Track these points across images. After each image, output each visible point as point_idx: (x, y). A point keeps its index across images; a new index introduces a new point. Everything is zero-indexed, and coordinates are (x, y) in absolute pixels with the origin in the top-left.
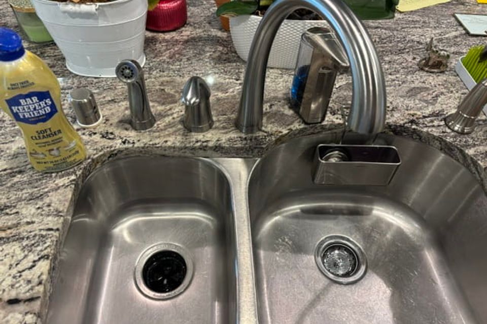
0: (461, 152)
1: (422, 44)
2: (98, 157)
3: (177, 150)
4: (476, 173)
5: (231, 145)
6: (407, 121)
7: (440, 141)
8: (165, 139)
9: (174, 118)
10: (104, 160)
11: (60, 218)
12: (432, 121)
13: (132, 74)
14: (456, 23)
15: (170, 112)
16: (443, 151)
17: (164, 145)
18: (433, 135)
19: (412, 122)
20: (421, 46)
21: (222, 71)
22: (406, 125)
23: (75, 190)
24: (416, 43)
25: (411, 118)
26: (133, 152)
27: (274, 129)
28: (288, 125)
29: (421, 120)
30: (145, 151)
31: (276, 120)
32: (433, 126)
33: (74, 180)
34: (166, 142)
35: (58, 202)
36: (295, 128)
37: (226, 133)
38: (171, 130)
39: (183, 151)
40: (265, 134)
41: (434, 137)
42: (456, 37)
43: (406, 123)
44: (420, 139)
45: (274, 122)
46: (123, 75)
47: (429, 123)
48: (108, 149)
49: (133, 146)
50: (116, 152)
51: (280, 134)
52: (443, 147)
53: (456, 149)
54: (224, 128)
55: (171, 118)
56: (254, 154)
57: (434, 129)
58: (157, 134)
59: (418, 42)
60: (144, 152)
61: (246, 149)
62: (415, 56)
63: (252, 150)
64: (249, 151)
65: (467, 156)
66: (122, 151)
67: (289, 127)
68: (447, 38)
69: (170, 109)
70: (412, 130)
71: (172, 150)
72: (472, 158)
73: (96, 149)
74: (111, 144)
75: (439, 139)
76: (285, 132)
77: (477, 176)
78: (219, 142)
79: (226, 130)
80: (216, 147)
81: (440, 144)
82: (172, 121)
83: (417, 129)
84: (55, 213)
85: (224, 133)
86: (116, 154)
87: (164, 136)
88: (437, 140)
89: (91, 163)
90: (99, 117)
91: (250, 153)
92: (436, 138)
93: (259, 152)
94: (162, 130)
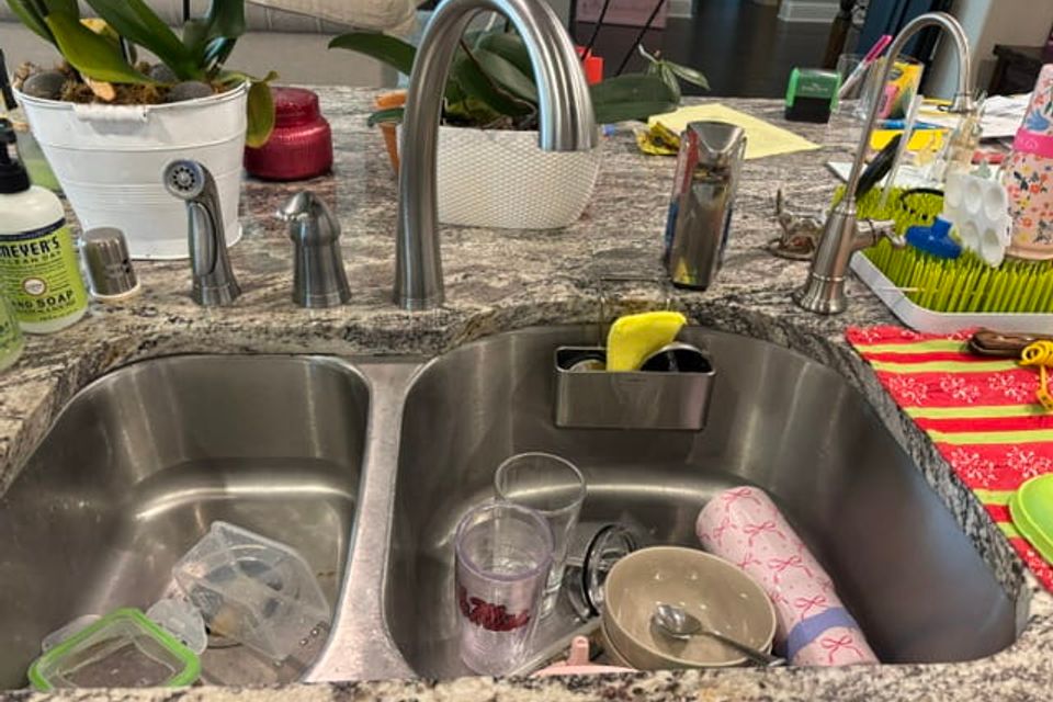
0: (821, 340)
1: (761, 199)
2: (117, 341)
3: (273, 336)
4: (852, 375)
5: (378, 326)
6: (721, 296)
7: (782, 327)
8: (251, 317)
9: (275, 290)
10: (129, 351)
11: (15, 423)
12: (768, 297)
13: (193, 181)
14: (828, 173)
15: (270, 282)
16: (792, 348)
17: (251, 324)
18: (768, 316)
19: (730, 298)
20: (759, 202)
21: (383, 230)
22: (717, 303)
23: (57, 387)
24: (750, 199)
25: (730, 293)
26: (188, 340)
27: (466, 305)
28: (495, 301)
29: (747, 296)
30: (211, 339)
31: (472, 294)
32: (770, 304)
33: (60, 371)
34: (252, 320)
35: (18, 400)
36: (505, 306)
37: (373, 310)
38: (266, 305)
39: (285, 338)
40: (448, 312)
41: (772, 320)
42: (827, 191)
43: (717, 299)
44: (749, 329)
45: (467, 297)
46: (176, 183)
47: (761, 299)
48: (140, 331)
49: (189, 327)
50: (154, 337)
51: (477, 313)
52: (792, 340)
53: (812, 339)
54: (369, 303)
55: (270, 289)
56: (424, 346)
57: (770, 308)
58: (239, 310)
59: (756, 198)
60: (208, 342)
61: (407, 336)
62: (747, 214)
63: (419, 338)
64: (412, 339)
65: (831, 346)
66: (167, 338)
67: (495, 303)
68: (809, 193)
69: (273, 278)
70: (731, 312)
71: (263, 336)
72: (840, 348)
73: (117, 331)
74: (147, 323)
75: (782, 323)
76: (486, 309)
77: (855, 380)
78: (354, 322)
79: (373, 306)
80: (349, 329)
81: (785, 333)
82: (273, 293)
83: (738, 308)
84: (9, 414)
85: (368, 310)
86: (155, 343)
87: (251, 313)
88: (778, 325)
89: (101, 351)
90: (134, 284)
91: (416, 344)
92: (776, 321)
93: (432, 342)
94: (248, 305)
